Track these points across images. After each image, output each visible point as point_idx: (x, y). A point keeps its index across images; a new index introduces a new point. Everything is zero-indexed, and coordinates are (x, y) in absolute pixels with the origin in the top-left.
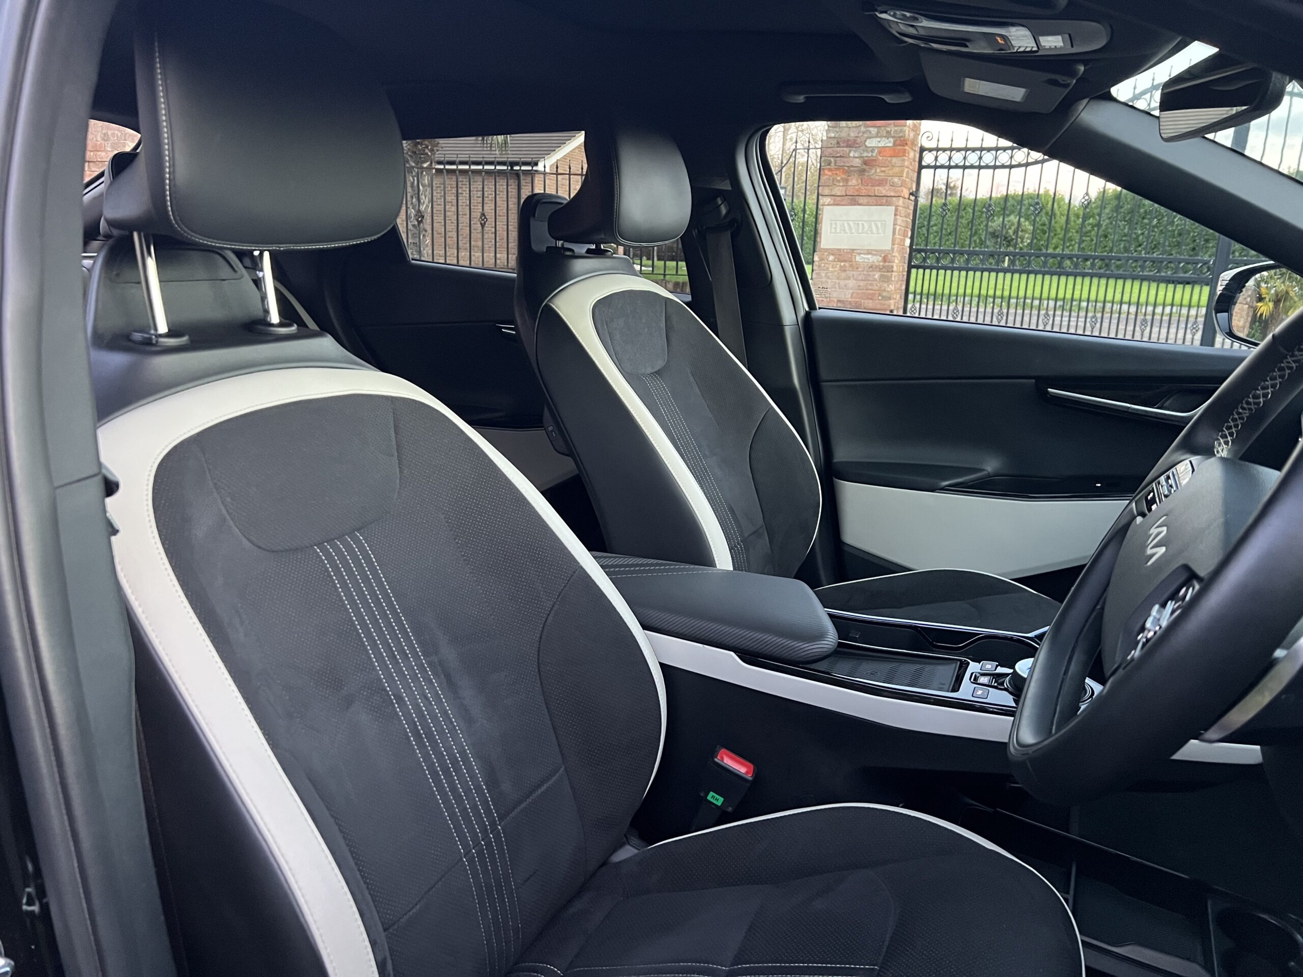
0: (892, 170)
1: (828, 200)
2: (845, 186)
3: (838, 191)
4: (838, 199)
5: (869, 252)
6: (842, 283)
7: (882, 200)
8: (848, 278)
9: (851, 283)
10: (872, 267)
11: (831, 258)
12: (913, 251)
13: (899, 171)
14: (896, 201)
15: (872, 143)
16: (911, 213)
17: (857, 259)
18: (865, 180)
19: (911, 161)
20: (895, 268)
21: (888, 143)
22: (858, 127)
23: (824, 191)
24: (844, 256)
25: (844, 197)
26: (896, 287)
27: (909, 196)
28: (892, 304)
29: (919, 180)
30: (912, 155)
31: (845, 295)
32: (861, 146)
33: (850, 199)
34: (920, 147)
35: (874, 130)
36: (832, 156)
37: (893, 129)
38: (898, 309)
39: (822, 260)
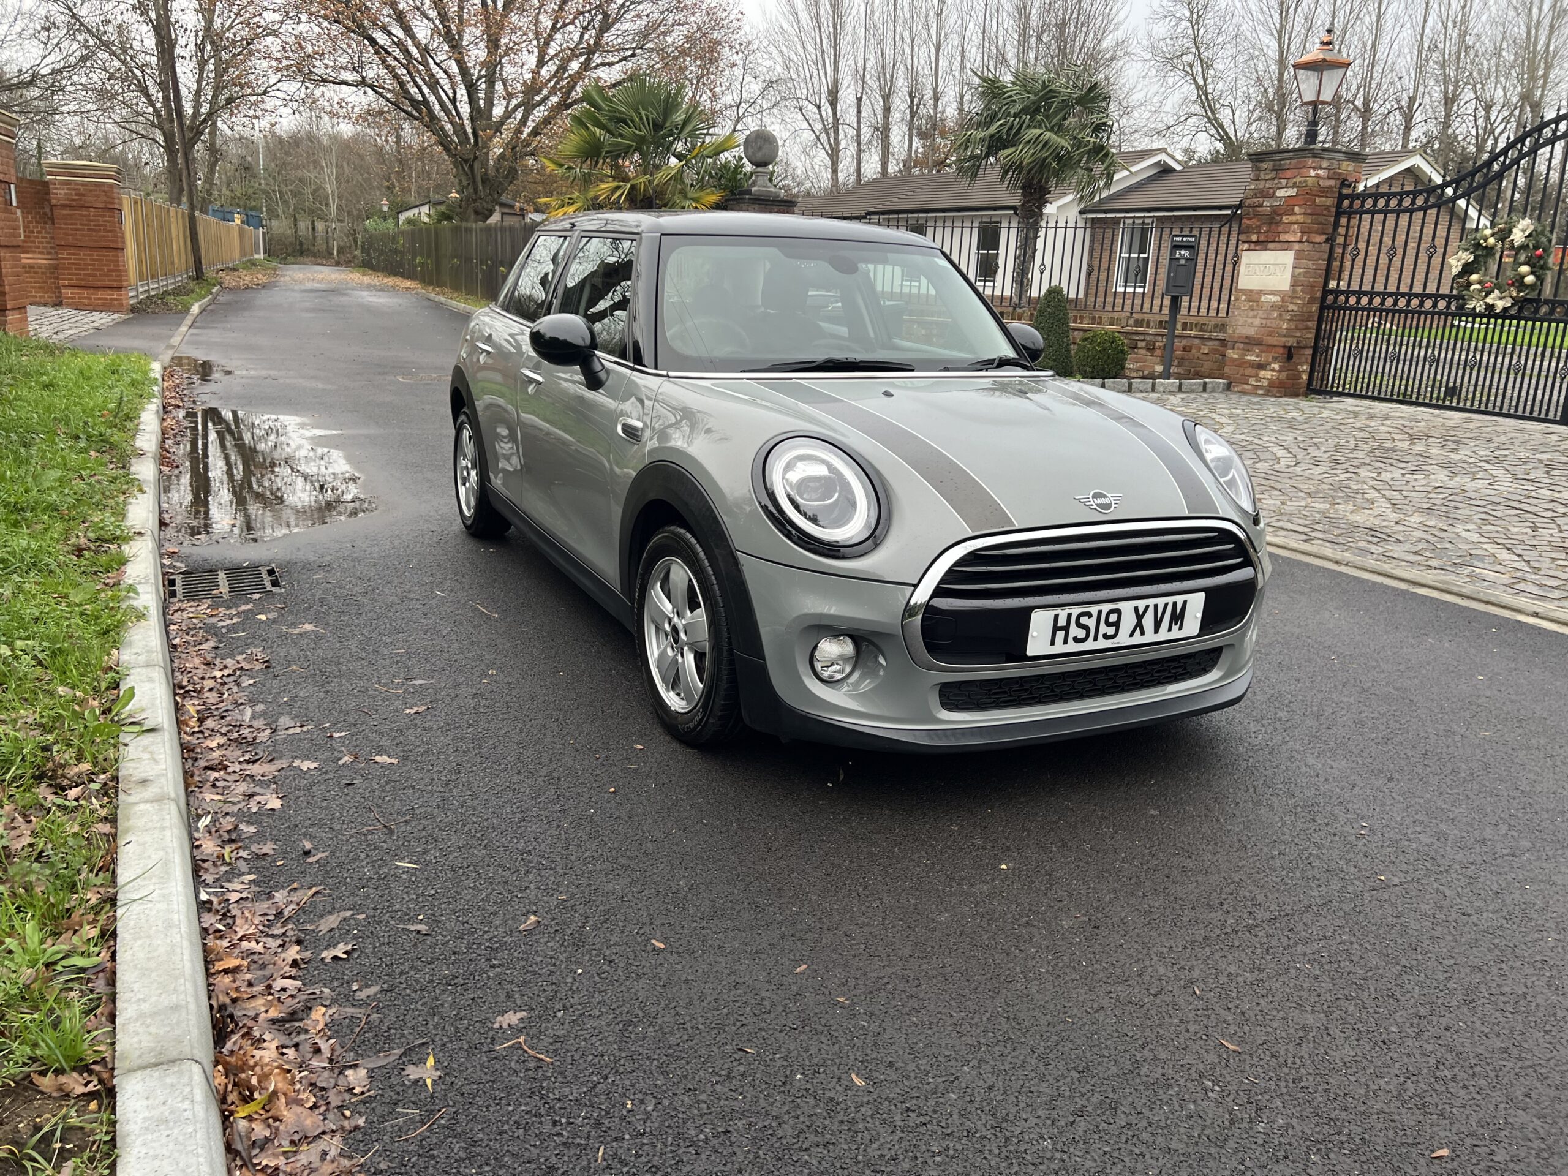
0: (1293, 218)
1: (1246, 246)
2: (1259, 233)
3: (1254, 238)
4: (1252, 245)
5: (1273, 293)
6: (1250, 321)
7: (1286, 245)
8: (1255, 317)
9: (1257, 322)
10: (1273, 307)
11: (1244, 298)
12: (1326, 292)
13: (1301, 218)
14: (1297, 246)
15: (1281, 193)
16: (1326, 256)
17: (1263, 299)
18: (1273, 226)
19: (1327, 208)
20: (1295, 308)
21: (1292, 192)
22: (1273, 179)
23: (1243, 237)
24: (1253, 296)
25: (1257, 242)
26: (1300, 326)
27: (1327, 241)
28: (1292, 342)
29: (1336, 225)
30: (1329, 202)
31: (1251, 332)
32: (1272, 196)
33: (1262, 244)
34: (1340, 193)
35: (1284, 182)
36: (1250, 206)
37: (1298, 179)
38: (1305, 347)
39: (1237, 299)
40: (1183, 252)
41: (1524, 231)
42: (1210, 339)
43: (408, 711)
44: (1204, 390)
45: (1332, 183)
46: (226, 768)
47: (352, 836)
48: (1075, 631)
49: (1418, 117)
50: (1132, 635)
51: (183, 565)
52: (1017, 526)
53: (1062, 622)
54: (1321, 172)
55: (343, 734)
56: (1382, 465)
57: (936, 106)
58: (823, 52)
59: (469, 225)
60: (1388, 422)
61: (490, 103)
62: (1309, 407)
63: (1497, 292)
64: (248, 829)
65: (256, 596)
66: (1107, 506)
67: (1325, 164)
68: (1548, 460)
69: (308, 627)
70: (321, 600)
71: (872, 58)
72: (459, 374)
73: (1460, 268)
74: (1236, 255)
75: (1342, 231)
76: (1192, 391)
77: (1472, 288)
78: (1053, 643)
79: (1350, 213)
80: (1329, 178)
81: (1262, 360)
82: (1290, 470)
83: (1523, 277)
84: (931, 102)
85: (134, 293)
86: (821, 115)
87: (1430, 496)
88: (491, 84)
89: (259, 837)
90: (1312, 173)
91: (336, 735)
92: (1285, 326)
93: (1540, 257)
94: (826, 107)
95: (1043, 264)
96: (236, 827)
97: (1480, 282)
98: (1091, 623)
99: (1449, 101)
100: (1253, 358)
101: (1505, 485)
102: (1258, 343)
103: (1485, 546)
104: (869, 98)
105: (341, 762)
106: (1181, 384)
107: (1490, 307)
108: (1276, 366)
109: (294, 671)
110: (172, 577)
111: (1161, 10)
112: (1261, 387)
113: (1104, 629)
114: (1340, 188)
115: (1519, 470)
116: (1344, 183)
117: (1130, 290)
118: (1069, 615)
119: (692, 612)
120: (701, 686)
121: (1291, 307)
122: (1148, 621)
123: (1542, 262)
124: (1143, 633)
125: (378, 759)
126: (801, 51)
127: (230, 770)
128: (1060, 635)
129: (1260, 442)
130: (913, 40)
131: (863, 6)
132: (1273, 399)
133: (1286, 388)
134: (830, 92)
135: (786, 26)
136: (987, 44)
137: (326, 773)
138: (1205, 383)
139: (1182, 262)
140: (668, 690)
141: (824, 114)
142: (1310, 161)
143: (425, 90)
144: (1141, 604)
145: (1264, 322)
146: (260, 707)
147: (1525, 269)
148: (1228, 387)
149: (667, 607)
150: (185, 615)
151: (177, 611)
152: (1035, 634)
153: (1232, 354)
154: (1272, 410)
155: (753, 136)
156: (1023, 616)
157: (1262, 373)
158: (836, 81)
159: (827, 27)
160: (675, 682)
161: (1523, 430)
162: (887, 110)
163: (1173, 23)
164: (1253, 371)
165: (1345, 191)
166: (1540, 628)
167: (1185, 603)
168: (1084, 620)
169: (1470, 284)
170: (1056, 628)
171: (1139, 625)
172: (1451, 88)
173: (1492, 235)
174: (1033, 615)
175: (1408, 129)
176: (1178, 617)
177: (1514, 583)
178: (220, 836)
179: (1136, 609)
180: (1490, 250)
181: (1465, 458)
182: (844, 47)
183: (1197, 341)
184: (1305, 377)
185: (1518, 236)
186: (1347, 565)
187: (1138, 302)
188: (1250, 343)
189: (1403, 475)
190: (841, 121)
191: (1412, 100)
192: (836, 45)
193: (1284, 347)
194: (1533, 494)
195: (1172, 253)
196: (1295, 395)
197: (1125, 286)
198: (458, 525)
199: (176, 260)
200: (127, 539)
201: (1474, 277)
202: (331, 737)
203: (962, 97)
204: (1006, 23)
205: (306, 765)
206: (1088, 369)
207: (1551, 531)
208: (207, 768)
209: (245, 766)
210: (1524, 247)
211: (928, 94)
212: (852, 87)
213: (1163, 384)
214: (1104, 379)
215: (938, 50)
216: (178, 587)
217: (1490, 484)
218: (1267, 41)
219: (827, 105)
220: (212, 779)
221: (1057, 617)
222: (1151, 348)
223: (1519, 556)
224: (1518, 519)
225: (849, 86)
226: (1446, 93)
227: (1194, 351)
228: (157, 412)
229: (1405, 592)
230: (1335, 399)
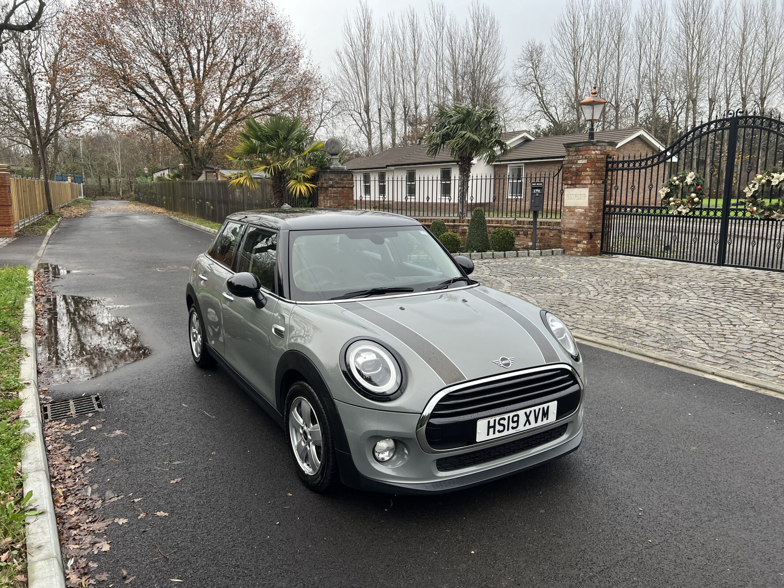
0: (587, 173)
1: (566, 186)
2: (571, 180)
3: (570, 182)
4: (569, 186)
5: (581, 208)
6: (571, 221)
7: (585, 186)
8: (573, 219)
9: (574, 221)
10: (581, 214)
11: (567, 210)
12: (605, 206)
13: (590, 173)
14: (589, 186)
15: (580, 162)
16: (603, 190)
17: (576, 210)
18: (578, 177)
19: (602, 168)
20: (591, 215)
21: (585, 161)
22: (576, 155)
23: (564, 182)
24: (572, 209)
25: (571, 184)
26: (595, 223)
27: (603, 183)
28: (591, 230)
29: (607, 175)
30: (602, 165)
31: (572, 226)
32: (576, 163)
33: (573, 185)
34: (607, 161)
35: (581, 157)
36: (566, 168)
37: (587, 155)
38: (598, 232)
39: (564, 211)
40: (537, 190)
41: (691, 178)
42: (553, 229)
43: (172, 482)
44: (553, 254)
45: (603, 156)
46: (80, 527)
47: (147, 565)
48: (498, 427)
49: (641, 108)
50: (525, 425)
51: (50, 398)
52: (467, 379)
53: (492, 424)
54: (597, 152)
55: (140, 499)
56: (637, 293)
57: (416, 112)
58: (360, 88)
59: (190, 181)
60: (639, 269)
61: (198, 122)
62: (602, 261)
63: (682, 205)
64: (93, 565)
65: (90, 415)
66: (508, 364)
67: (599, 148)
68: (713, 286)
69: (118, 432)
70: (125, 415)
71: (384, 90)
72: (190, 288)
73: (664, 195)
74: (562, 189)
75: (609, 178)
76: (547, 255)
77: (671, 204)
78: (488, 435)
79: (612, 171)
80: (601, 154)
81: (579, 238)
82: (595, 298)
83: (693, 199)
84: (414, 109)
85: (17, 226)
86: (361, 118)
87: (661, 309)
88: (198, 113)
89: (99, 570)
90: (593, 153)
91: (136, 500)
92: (588, 223)
93: (700, 189)
94: (364, 114)
95: (472, 196)
96: (87, 565)
97: (674, 201)
98: (505, 423)
99: (654, 100)
100: (574, 238)
101: (695, 302)
102: (576, 231)
103: (687, 336)
104: (384, 108)
105: (139, 518)
106: (541, 252)
107: (680, 213)
108: (585, 242)
109: (112, 461)
110: (45, 406)
111: (518, 64)
112: (579, 252)
113: (511, 424)
114: (607, 158)
115: (700, 292)
116: (608, 157)
117: (514, 197)
118: (495, 420)
119: (313, 425)
120: (320, 462)
121: (590, 214)
122: (532, 418)
123: (701, 192)
124: (530, 424)
125: (158, 514)
126: (350, 88)
127: (82, 528)
128: (491, 430)
129: (581, 283)
130: (403, 81)
131: (378, 66)
132: (585, 258)
133: (591, 252)
134: (365, 106)
135: (342, 76)
136: (438, 82)
137: (132, 525)
138: (553, 251)
139: (537, 195)
140: (303, 463)
141: (363, 117)
142: (592, 147)
143: (165, 116)
144: (528, 410)
145: (578, 221)
146: (96, 486)
147: (693, 195)
148: (564, 252)
149: (301, 421)
150: (53, 430)
151: (49, 428)
152: (479, 431)
153: (564, 237)
154: (585, 264)
155: (330, 141)
156: (473, 424)
157: (579, 245)
158: (368, 102)
159: (362, 76)
160: (306, 458)
161: (701, 269)
162: (393, 114)
163: (525, 69)
164: (575, 245)
165: (609, 160)
166: (715, 381)
167: (548, 407)
168: (502, 422)
169: (669, 202)
170: (489, 427)
171: (528, 421)
172: (655, 94)
173: (677, 180)
174: (478, 422)
175: (637, 114)
176: (545, 414)
177: (702, 356)
178: (79, 571)
179: (526, 413)
180: (677, 186)
181: (675, 287)
182: (370, 85)
183: (547, 231)
184: (599, 246)
185: (689, 180)
186: (625, 350)
187: (518, 203)
188: (572, 231)
189: (648, 298)
190: (372, 120)
191: (637, 101)
192: (366, 84)
193: (588, 233)
194: (707, 306)
195: (532, 191)
196: (595, 255)
197: (512, 196)
198: (191, 362)
199: (38, 206)
200: (21, 388)
201: (671, 199)
202: (134, 501)
203: (428, 107)
204: (447, 72)
205: (122, 521)
206: (497, 247)
207: (717, 326)
208: (70, 528)
209: (90, 525)
210: (692, 185)
211: (413, 106)
212: (376, 104)
213: (533, 253)
214: (505, 251)
215: (415, 85)
216: (49, 412)
217: (687, 301)
218: (569, 76)
219: (364, 113)
220: (73, 535)
221: (489, 422)
222: (526, 234)
223: (703, 340)
224: (702, 320)
225: (374, 104)
226: (653, 97)
227: (546, 235)
228: (33, 302)
229: (653, 365)
230: (614, 256)
